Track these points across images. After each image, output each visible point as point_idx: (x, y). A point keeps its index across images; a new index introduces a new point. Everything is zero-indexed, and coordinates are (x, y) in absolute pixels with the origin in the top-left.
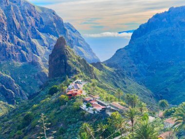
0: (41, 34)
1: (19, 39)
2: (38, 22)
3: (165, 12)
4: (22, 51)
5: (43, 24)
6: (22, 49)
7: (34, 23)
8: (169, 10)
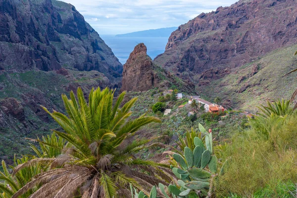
0: (60, 35)
1: (39, 42)
2: (55, 20)
3: (213, 12)
4: (42, 56)
5: (62, 23)
6: (43, 54)
7: (51, 22)
8: (217, 10)
